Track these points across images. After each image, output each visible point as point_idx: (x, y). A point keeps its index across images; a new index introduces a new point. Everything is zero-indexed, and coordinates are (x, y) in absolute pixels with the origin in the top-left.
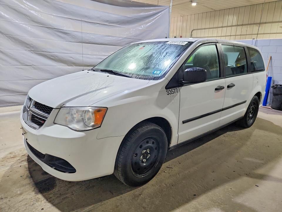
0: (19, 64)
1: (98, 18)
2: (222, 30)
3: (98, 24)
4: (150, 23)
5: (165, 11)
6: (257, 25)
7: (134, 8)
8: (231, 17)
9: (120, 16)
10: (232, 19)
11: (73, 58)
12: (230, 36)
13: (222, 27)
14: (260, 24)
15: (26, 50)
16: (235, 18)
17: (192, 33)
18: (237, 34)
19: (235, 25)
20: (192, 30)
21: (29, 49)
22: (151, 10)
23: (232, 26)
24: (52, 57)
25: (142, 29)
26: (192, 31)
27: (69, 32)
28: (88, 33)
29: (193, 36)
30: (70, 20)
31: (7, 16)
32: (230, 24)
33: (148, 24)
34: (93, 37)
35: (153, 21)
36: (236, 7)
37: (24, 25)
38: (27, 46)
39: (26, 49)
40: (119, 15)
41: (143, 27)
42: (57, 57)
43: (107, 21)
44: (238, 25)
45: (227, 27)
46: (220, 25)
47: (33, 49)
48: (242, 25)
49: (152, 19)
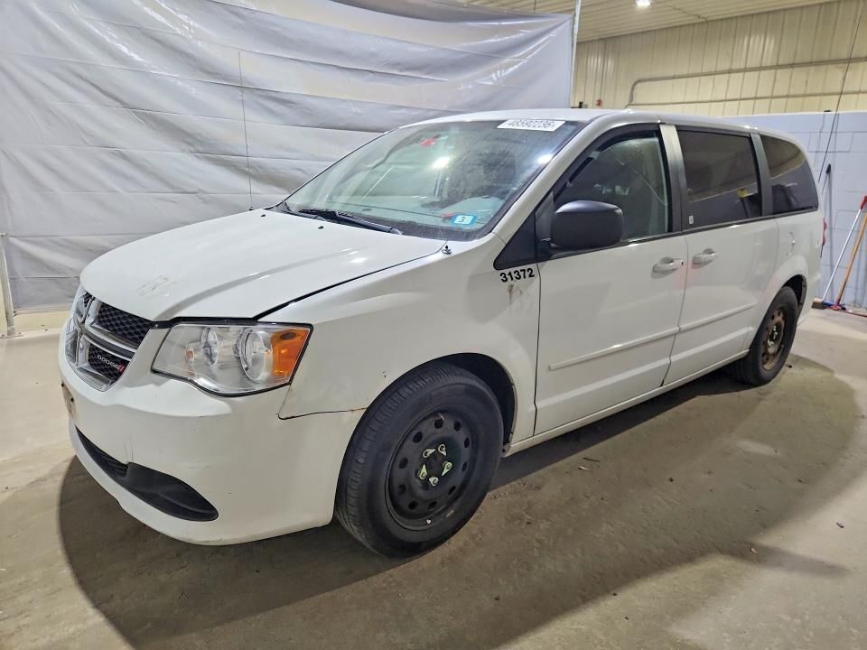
0: (166, 189)
1: (373, 55)
2: (728, 81)
3: (372, 75)
4: (516, 67)
5: (560, 28)
6: (840, 65)
7: (470, 24)
8: (757, 42)
9: (431, 49)
10: (760, 47)
11: (304, 172)
12: (756, 98)
13: (730, 72)
14: (850, 60)
15: (183, 151)
16: (771, 44)
17: (633, 89)
18: (775, 94)
19: (769, 64)
20: (633, 82)
21: (192, 149)
22: (522, 27)
23: (761, 68)
24: (247, 169)
25: (490, 83)
26: (635, 84)
27: (295, 99)
28: (344, 101)
29: (636, 100)
30: (299, 64)
31: (137, 58)
32: (754, 62)
33: (511, 69)
34: (359, 111)
35: (526, 61)
36: (773, 12)
37: (179, 83)
38: (187, 140)
39: (184, 146)
40: (429, 46)
41: (495, 79)
42: (261, 167)
43: (396, 65)
44: (778, 67)
45: (745, 70)
46: (725, 66)
47: (200, 149)
48: (792, 65)
49: (521, 54)
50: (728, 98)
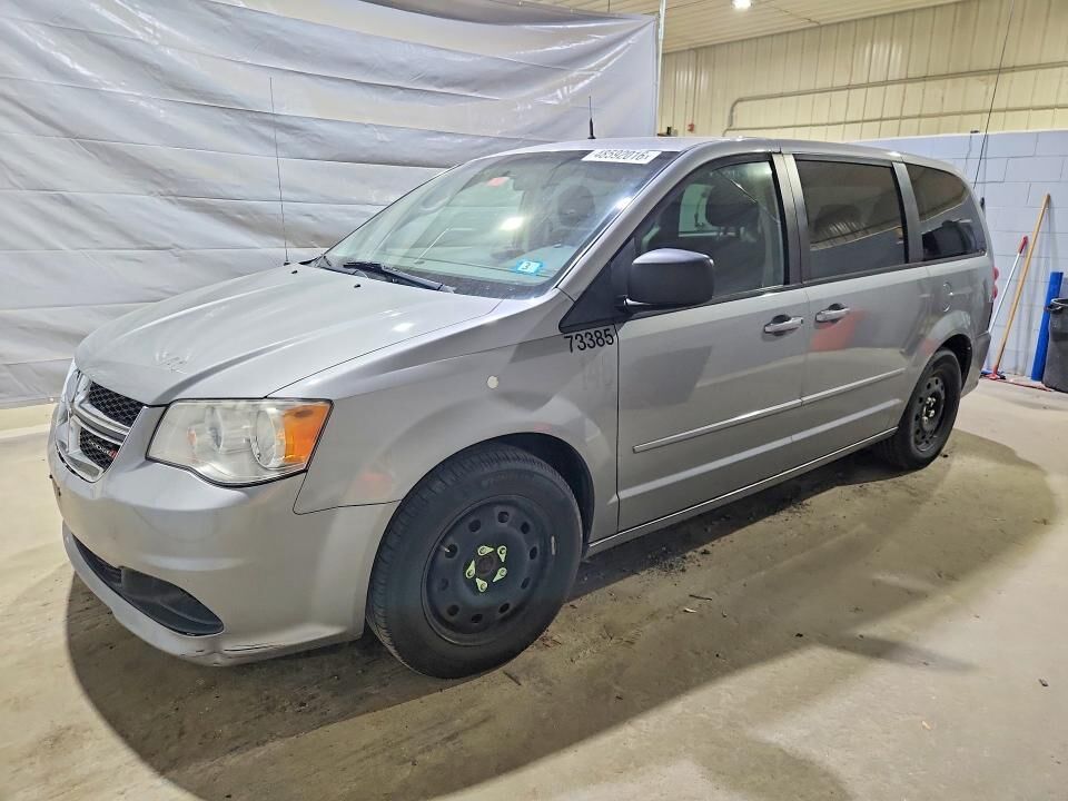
0: (124, 243)
1: (402, 66)
2: (848, 99)
3: (401, 92)
4: (587, 82)
5: (640, 33)
6: (982, 77)
7: (527, 27)
8: (881, 50)
9: (478, 59)
10: (885, 57)
11: (315, 218)
12: (881, 119)
13: (849, 87)
14: (1000, 70)
15: (151, 193)
16: (897, 53)
17: (732, 111)
18: (905, 114)
19: (897, 77)
20: (733, 101)
21: (161, 190)
22: (594, 31)
23: (886, 83)
24: (239, 216)
25: (555, 102)
26: (736, 103)
27: (300, 123)
28: (366, 126)
29: (737, 124)
30: (304, 78)
31: (83, 71)
32: (878, 76)
33: (581, 85)
34: (386, 139)
35: (599, 74)
36: (900, 13)
37: (142, 104)
38: (156, 179)
39: (151, 187)
40: (475, 55)
41: (560, 96)
42: (257, 213)
43: (433, 79)
44: (908, 80)
45: (868, 85)
46: (842, 81)
47: (174, 190)
48: (925, 78)
49: (593, 65)
50: (848, 119)
